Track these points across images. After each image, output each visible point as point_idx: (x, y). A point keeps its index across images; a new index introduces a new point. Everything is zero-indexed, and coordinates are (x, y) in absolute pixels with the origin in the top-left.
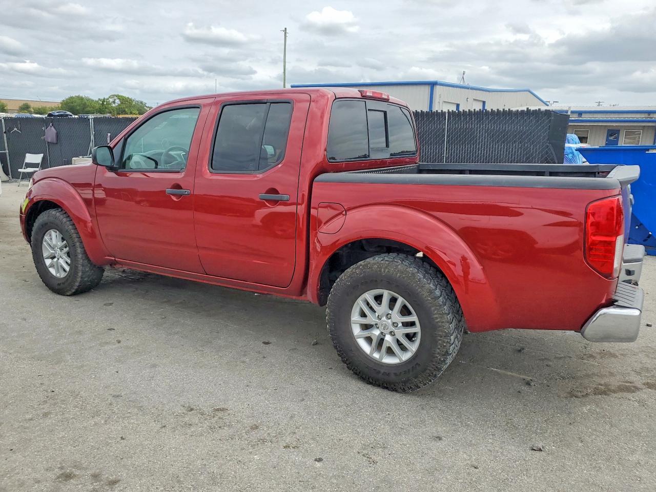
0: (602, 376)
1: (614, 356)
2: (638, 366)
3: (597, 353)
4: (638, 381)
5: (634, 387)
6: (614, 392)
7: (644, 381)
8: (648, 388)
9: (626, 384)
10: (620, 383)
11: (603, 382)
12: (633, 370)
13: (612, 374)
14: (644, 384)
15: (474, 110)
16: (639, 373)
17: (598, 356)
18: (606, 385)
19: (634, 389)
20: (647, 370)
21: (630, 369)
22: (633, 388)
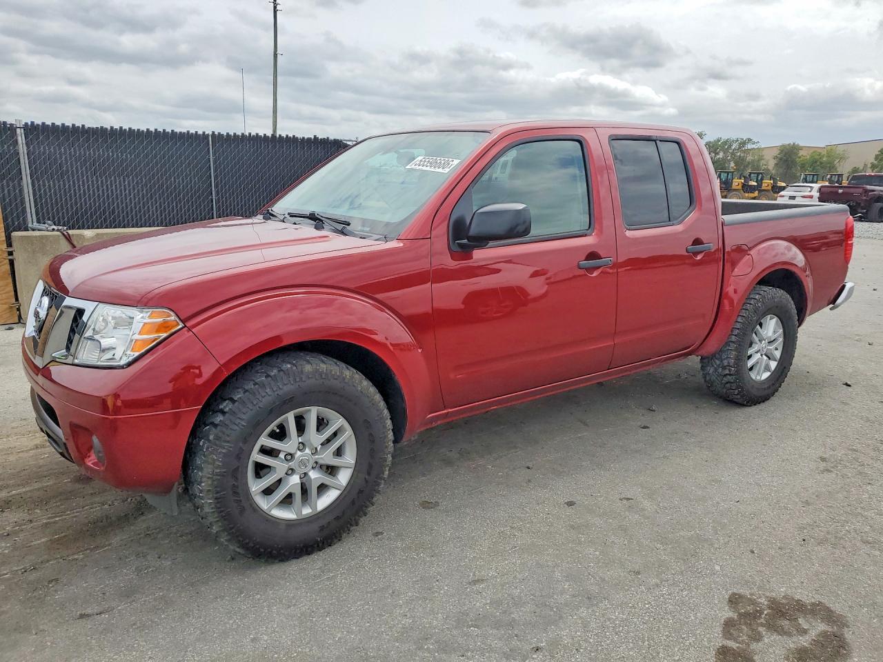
15: (250, 134)
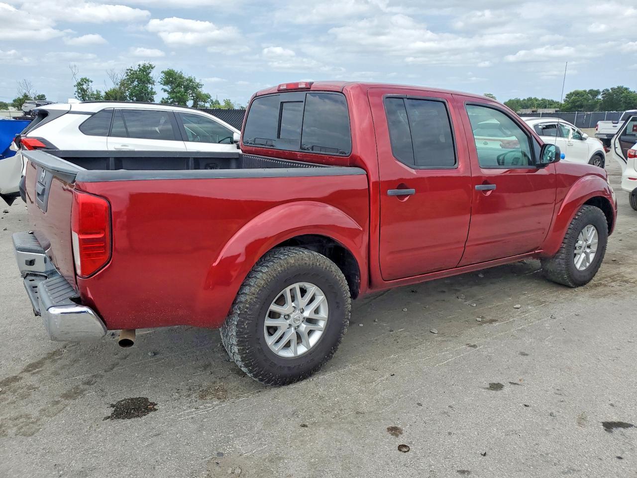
0: (63, 368)
1: (66, 396)
2: (35, 395)
3: (85, 390)
4: (29, 379)
5: (29, 371)
6: (45, 359)
7: (22, 381)
8: (16, 376)
9: (37, 370)
10: (43, 368)
11: (59, 361)
12: (37, 388)
13: (56, 373)
14: (21, 378)
16: (30, 388)
17: (81, 387)
18: (54, 361)
19: (28, 369)
20: (23, 397)
21: (42, 388)
22: (30, 369)
